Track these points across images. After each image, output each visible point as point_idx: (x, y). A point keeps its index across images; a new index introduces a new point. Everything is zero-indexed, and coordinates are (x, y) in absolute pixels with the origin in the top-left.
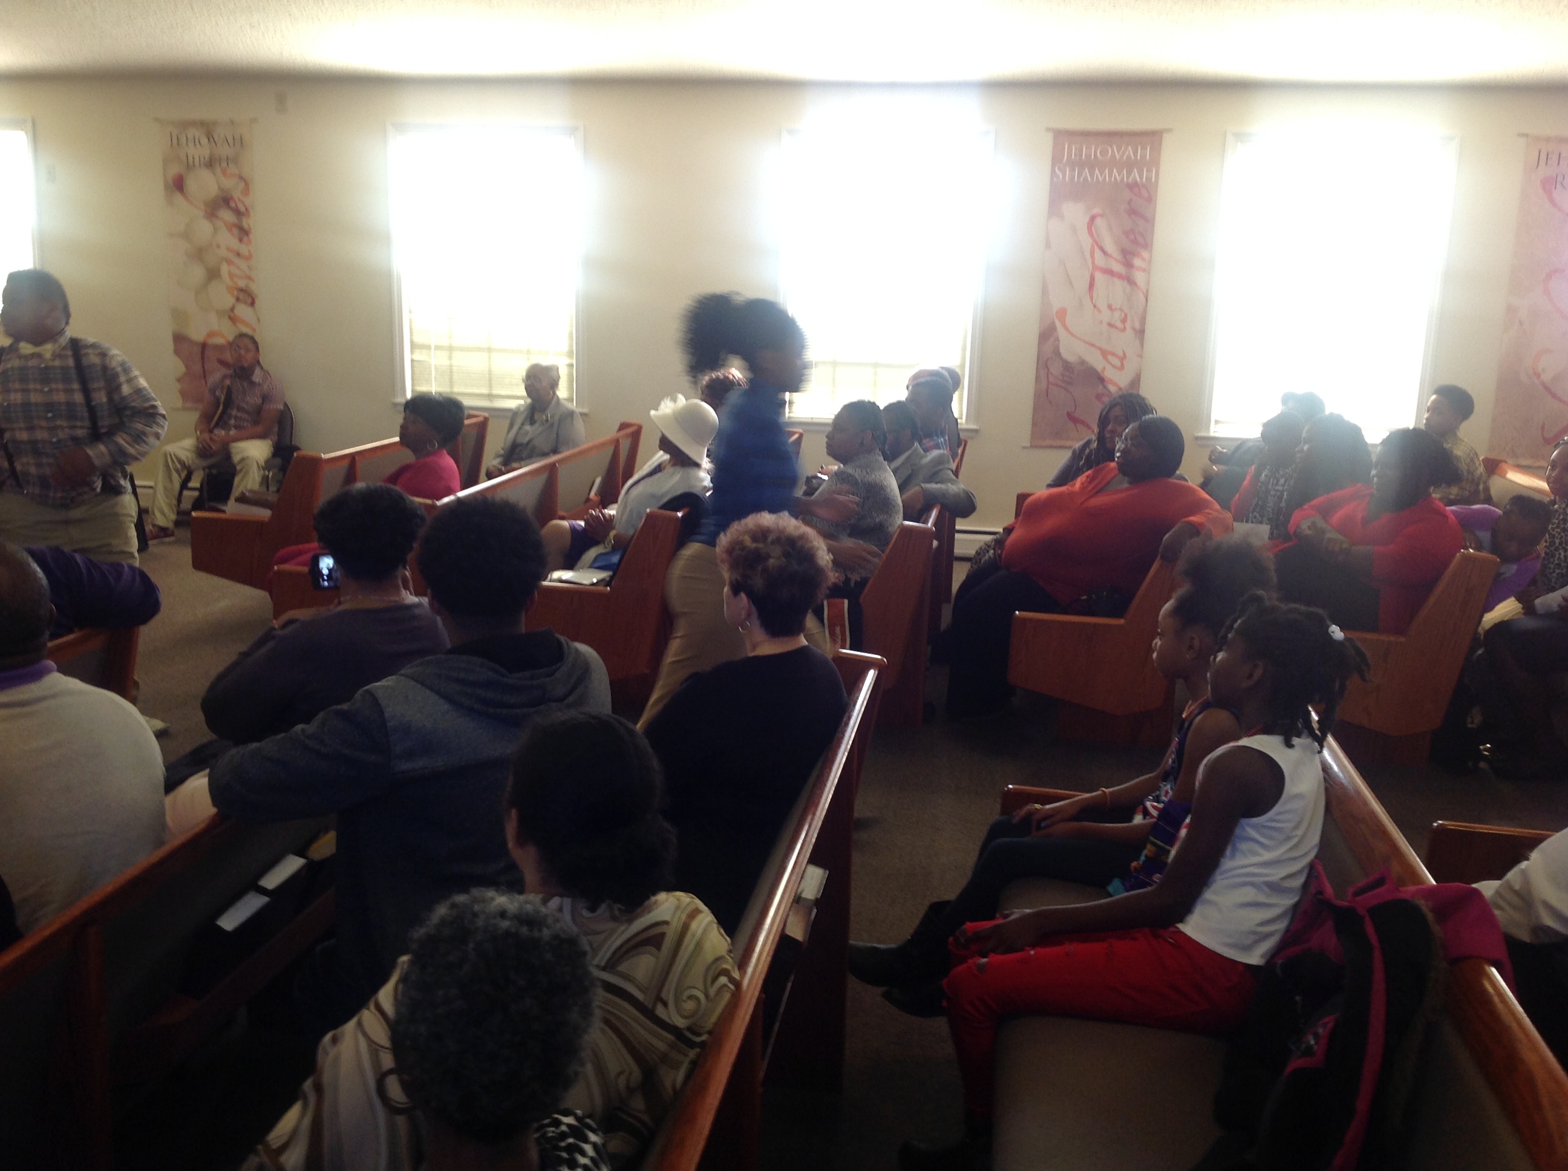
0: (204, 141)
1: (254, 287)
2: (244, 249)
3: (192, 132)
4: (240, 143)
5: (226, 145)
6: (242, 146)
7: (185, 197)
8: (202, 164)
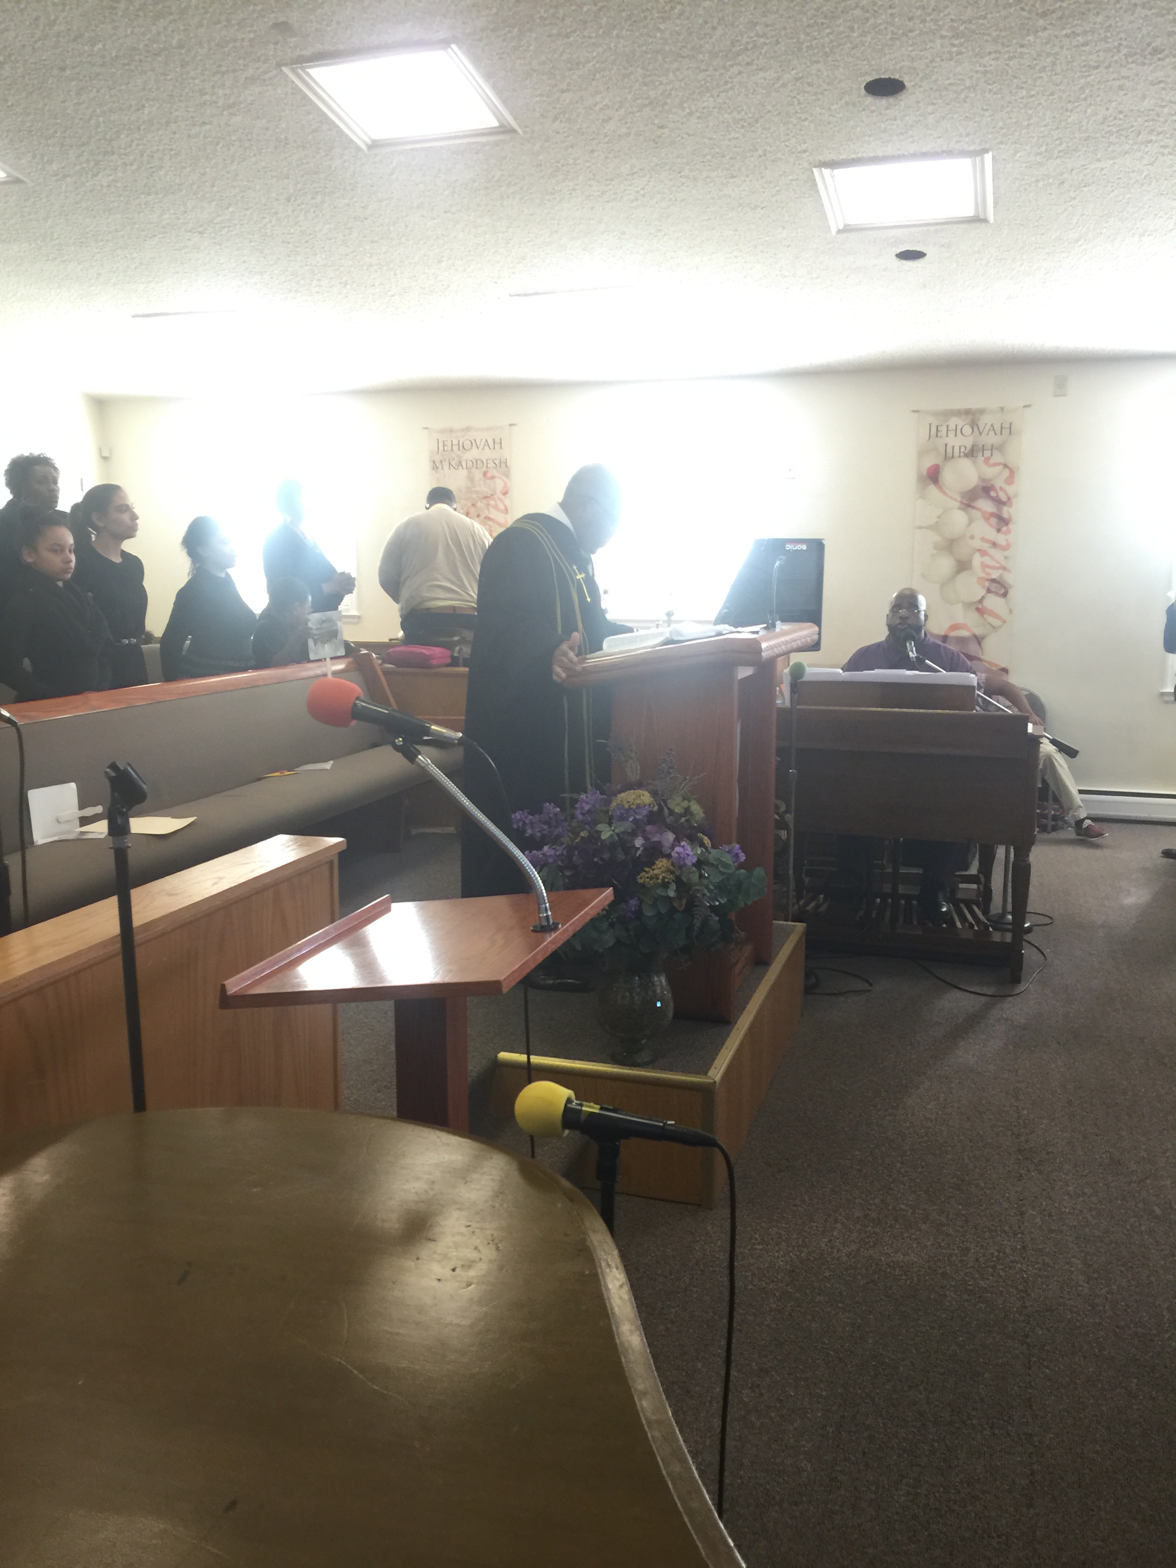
0: (967, 430)
1: (1009, 578)
2: (1001, 539)
3: (954, 422)
4: (1009, 430)
5: (992, 433)
6: (1010, 433)
7: (940, 489)
8: (962, 454)
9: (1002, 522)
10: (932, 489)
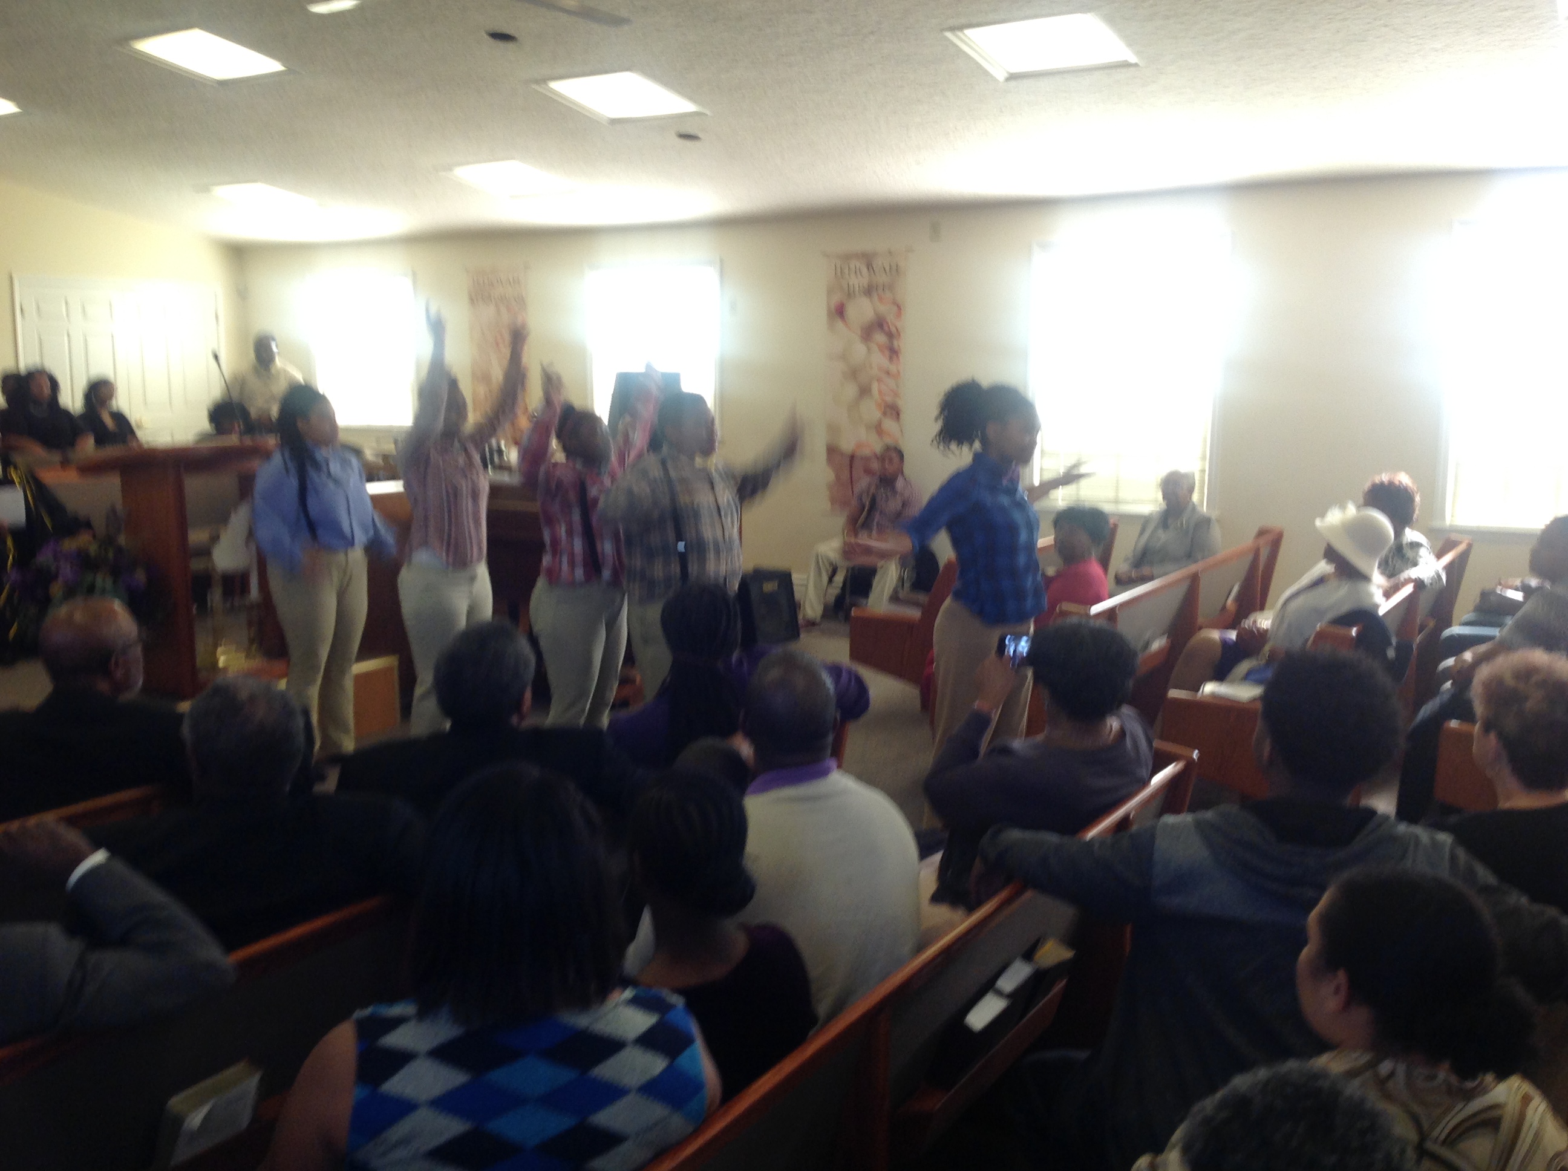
0: (864, 270)
1: (900, 403)
2: (893, 368)
4: (896, 271)
5: (884, 273)
6: (897, 274)
7: (845, 322)
8: (861, 292)
9: (893, 353)
10: (840, 324)
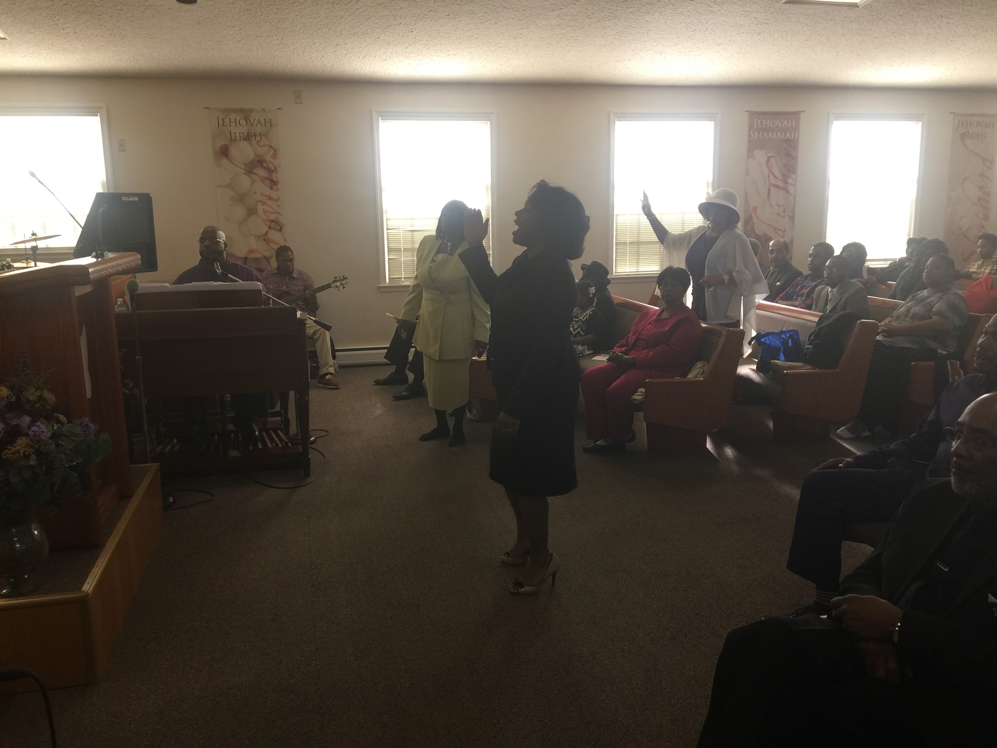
0: (243, 122)
1: (281, 219)
2: (274, 194)
3: (233, 116)
4: (270, 123)
5: (259, 125)
6: (271, 126)
7: (230, 160)
8: (242, 138)
9: (273, 183)
10: (225, 161)
